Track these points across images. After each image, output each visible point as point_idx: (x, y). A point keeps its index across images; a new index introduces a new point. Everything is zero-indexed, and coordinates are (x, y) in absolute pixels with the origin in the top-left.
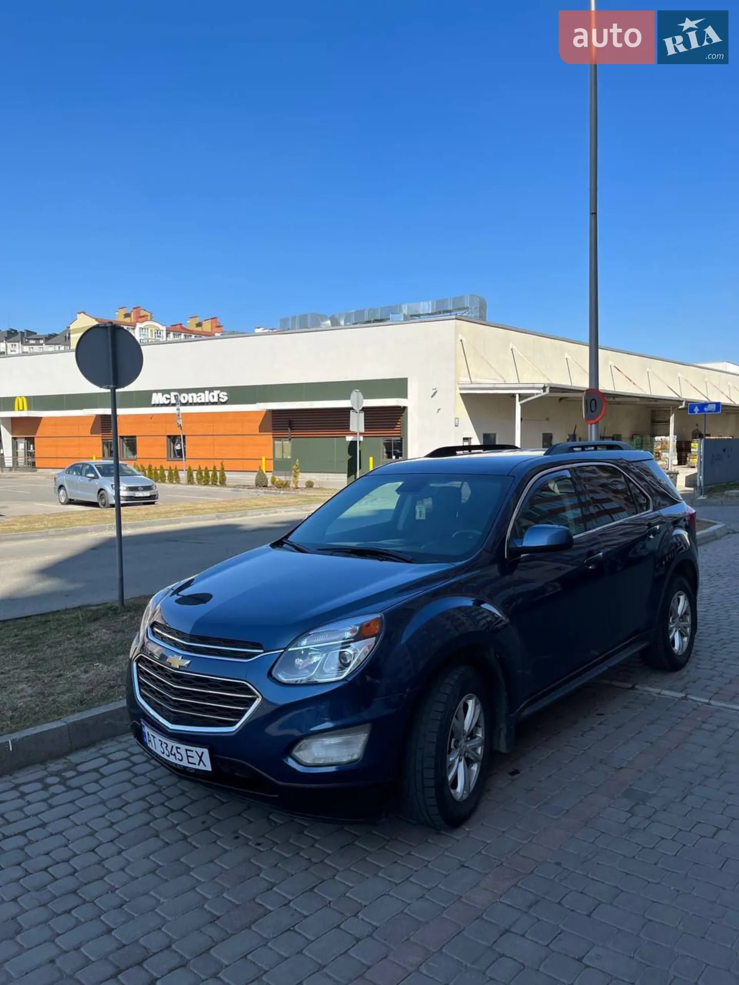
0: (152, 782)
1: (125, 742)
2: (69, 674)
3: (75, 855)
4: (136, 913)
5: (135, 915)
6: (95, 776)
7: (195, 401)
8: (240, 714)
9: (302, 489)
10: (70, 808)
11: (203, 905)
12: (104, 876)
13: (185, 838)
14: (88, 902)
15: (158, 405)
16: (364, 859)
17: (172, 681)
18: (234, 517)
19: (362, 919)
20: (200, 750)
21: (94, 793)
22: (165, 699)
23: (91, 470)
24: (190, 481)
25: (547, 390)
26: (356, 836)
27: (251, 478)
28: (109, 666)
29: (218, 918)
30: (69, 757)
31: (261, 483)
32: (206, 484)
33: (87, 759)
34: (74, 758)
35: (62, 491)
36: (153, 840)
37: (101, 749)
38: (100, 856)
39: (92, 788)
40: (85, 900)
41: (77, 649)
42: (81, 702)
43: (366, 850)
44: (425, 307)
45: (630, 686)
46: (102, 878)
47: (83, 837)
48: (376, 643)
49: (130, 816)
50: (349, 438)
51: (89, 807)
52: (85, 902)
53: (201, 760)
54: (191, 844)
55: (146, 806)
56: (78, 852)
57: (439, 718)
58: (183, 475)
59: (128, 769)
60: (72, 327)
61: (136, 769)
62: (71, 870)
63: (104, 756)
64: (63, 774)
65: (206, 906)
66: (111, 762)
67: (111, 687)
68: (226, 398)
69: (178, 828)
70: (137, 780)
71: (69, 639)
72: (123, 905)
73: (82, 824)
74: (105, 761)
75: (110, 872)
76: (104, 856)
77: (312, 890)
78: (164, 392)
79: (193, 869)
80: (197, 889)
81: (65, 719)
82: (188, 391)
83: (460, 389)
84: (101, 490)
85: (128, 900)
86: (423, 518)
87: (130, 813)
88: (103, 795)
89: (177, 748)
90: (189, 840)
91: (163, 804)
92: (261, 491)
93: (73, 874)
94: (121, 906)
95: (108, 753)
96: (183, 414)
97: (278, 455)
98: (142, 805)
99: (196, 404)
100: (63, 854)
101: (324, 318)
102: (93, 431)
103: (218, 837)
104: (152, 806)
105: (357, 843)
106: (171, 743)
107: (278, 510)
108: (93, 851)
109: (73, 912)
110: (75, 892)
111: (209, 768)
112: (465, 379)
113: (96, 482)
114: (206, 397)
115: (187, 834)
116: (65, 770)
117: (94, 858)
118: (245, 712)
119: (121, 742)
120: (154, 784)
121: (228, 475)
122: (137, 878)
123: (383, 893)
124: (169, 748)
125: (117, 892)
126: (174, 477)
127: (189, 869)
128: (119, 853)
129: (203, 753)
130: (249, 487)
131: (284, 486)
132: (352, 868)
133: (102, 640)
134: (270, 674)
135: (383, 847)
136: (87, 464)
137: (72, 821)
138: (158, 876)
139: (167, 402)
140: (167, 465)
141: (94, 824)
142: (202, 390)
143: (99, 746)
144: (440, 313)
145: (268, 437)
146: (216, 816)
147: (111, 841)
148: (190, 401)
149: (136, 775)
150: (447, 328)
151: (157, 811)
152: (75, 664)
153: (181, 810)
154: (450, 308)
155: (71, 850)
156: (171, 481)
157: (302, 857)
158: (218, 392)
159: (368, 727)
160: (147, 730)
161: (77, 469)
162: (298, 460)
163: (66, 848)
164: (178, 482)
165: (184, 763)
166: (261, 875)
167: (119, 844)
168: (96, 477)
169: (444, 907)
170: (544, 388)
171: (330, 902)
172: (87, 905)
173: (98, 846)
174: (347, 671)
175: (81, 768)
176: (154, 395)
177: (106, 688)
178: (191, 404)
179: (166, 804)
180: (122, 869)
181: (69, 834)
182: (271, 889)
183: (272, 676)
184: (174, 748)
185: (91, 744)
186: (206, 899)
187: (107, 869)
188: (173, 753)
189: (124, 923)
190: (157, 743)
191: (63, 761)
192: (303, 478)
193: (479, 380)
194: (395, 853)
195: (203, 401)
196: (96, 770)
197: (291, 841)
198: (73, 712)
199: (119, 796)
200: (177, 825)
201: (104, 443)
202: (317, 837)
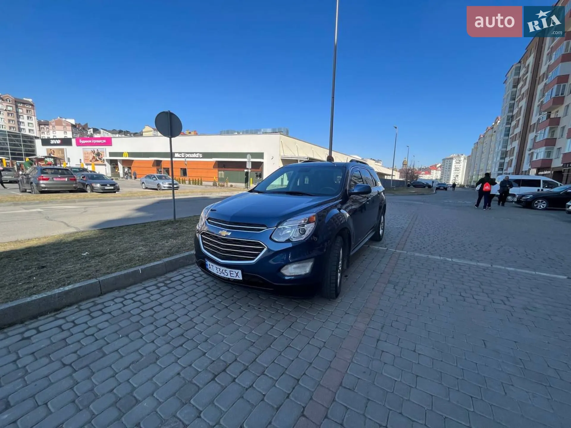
0: (205, 284)
1: (189, 269)
2: (160, 243)
3: (179, 317)
4: (215, 343)
5: (215, 344)
6: (179, 282)
7: (190, 157)
8: (256, 255)
9: (229, 187)
10: (171, 297)
11: (245, 337)
12: (194, 326)
13: (227, 307)
14: (190, 340)
15: (177, 158)
16: (305, 312)
17: (222, 242)
18: (208, 195)
19: (317, 339)
20: (237, 271)
21: (181, 289)
22: (218, 250)
23: (154, 177)
24: (190, 183)
25: (308, 159)
26: (298, 303)
27: (211, 184)
28: (176, 240)
29: (254, 343)
30: (166, 275)
31: (215, 185)
32: (195, 184)
33: (175, 276)
34: (169, 275)
35: (143, 185)
36: (212, 308)
37: (179, 272)
38: (190, 317)
39: (180, 287)
40: (188, 339)
41: (160, 235)
42: (168, 254)
43: (305, 309)
44: (269, 130)
45: (368, 246)
46: (194, 327)
47: (180, 309)
48: (315, 224)
49: (199, 299)
50: (246, 170)
51: (180, 295)
52: (188, 340)
53: (237, 275)
54: (229, 309)
55: (205, 294)
56: (179, 316)
57: (337, 256)
58: (187, 182)
59: (193, 279)
60: (144, 130)
61: (197, 279)
62: (178, 325)
63: (181, 274)
64: (165, 282)
65: (246, 338)
66: (185, 277)
67: (179, 248)
68: (201, 156)
69: (222, 303)
70: (198, 284)
71: (155, 231)
72: (207, 340)
73: (178, 303)
74: (182, 276)
75: (197, 324)
76: (192, 317)
77: (290, 327)
78: (179, 153)
79: (235, 320)
80: (240, 330)
81: (163, 260)
82: (188, 153)
83: (281, 157)
84: (158, 184)
85: (209, 337)
86: (308, 183)
87: (199, 297)
88: (185, 290)
89: (225, 270)
90: (228, 308)
91: (212, 293)
92: (215, 187)
93: (179, 326)
94: (206, 341)
95: (183, 273)
96: (187, 161)
97: (219, 176)
98: (203, 294)
99: (191, 158)
100: (173, 317)
101: (235, 132)
102: (153, 166)
103: (241, 306)
104: (208, 294)
105: (299, 306)
106: (222, 268)
107: (223, 193)
108: (186, 315)
109: (184, 346)
110: (182, 335)
111: (241, 278)
112: (282, 154)
113: (157, 181)
114: (194, 155)
115: (227, 305)
116: (166, 280)
117: (187, 318)
118: (258, 254)
119: (187, 269)
120: (206, 285)
121: (203, 183)
122: (210, 326)
123: (320, 327)
124: (221, 270)
125: (203, 333)
126: (184, 182)
127: (233, 321)
128: (199, 315)
129: (238, 272)
130: (212, 186)
131: (223, 186)
132: (302, 316)
133: (169, 232)
134: (270, 238)
135: (311, 307)
136: (153, 175)
137: (174, 302)
138: (219, 324)
139: (180, 157)
140: (181, 178)
141: (185, 303)
142: (193, 153)
143: (178, 271)
144: (274, 133)
145: (216, 170)
146: (237, 297)
147: (194, 310)
148: (189, 157)
149: (197, 282)
150: (277, 137)
151: (211, 296)
152: (161, 239)
153: (221, 295)
154: (277, 131)
155: (176, 315)
156: (183, 183)
157: (280, 313)
158: (198, 154)
159: (313, 259)
160: (208, 263)
161: (149, 177)
162: (228, 177)
163: (173, 314)
164: (185, 183)
165: (229, 277)
166: (266, 322)
167: (198, 311)
168: (157, 180)
169: (348, 331)
170: (307, 158)
171: (300, 332)
172: (190, 341)
173: (188, 312)
174: (304, 237)
175: (173, 279)
176: (176, 154)
177: (177, 248)
178: (189, 158)
179: (214, 293)
180: (202, 323)
181: (173, 307)
182: (272, 328)
183: (271, 238)
184: (224, 271)
185: (175, 270)
186: (246, 334)
187: (195, 323)
188: (223, 272)
189: (211, 349)
190: (213, 268)
191: (163, 277)
192: (229, 184)
193: (287, 155)
194: (317, 309)
195: (193, 157)
196: (179, 280)
197: (272, 306)
198: (165, 257)
199: (192, 290)
200: (221, 302)
201: (157, 170)
202: (283, 305)
